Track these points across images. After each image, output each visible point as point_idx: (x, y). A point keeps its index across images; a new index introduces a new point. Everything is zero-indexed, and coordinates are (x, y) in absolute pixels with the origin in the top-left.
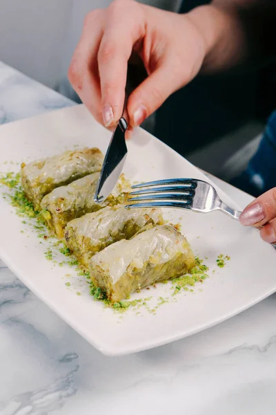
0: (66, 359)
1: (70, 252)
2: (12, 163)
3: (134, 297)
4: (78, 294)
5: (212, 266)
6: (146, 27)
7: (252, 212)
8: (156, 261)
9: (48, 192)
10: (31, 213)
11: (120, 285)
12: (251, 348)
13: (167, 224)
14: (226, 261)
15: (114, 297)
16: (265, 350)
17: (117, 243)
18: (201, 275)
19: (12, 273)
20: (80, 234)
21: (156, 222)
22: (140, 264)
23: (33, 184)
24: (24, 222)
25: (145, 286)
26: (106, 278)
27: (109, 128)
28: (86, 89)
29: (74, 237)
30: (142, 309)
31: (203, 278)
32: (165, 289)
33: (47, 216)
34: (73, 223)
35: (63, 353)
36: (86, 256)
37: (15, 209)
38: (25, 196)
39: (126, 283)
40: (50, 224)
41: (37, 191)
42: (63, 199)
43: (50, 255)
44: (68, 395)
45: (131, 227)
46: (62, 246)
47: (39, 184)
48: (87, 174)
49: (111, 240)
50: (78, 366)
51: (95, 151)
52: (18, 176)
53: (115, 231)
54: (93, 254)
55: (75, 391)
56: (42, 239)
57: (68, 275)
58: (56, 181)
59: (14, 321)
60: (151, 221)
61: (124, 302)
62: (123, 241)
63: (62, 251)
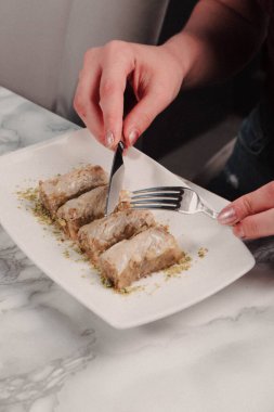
0: (86, 334)
1: (83, 251)
2: (30, 180)
3: (135, 284)
4: (92, 284)
5: (195, 257)
6: (135, 62)
7: (226, 214)
8: (151, 256)
9: (62, 204)
10: (50, 222)
11: (124, 275)
12: (227, 318)
13: (158, 226)
15: (120, 285)
16: (237, 319)
17: (120, 243)
18: (186, 265)
19: (39, 269)
20: (90, 236)
21: (149, 224)
22: (139, 259)
23: (50, 198)
24: (45, 229)
25: (143, 276)
26: (113, 271)
27: (111, 149)
28: (89, 116)
29: (86, 239)
30: (142, 293)
31: (188, 267)
32: (159, 277)
33: (63, 224)
34: (84, 229)
35: (83, 329)
36: (96, 254)
37: (36, 219)
38: (43, 207)
39: (128, 274)
40: (65, 229)
41: (53, 203)
42: (75, 209)
43: (67, 254)
44: (89, 360)
45: (130, 229)
46: (76, 246)
47: (55, 198)
48: (92, 188)
49: (114, 240)
50: (95, 339)
51: (98, 169)
52: (36, 191)
53: (118, 233)
54: (101, 252)
55: (94, 357)
56: (60, 242)
57: (83, 270)
58: (68, 195)
59: (43, 307)
60: (146, 224)
61: (128, 289)
62: (125, 240)
63: (76, 251)
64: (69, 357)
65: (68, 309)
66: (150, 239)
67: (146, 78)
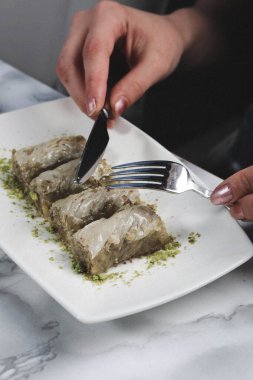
0: (48, 327)
1: (55, 230)
2: (4, 150)
3: (111, 271)
4: (61, 268)
5: (184, 243)
6: (127, 25)
8: (132, 238)
9: (36, 174)
10: (20, 195)
11: (98, 259)
12: (217, 318)
13: (144, 205)
14: (196, 238)
15: (94, 271)
16: (230, 318)
17: (97, 222)
18: (173, 251)
20: (63, 212)
21: (133, 201)
22: (117, 240)
23: (22, 169)
24: (14, 203)
25: (122, 261)
26: (86, 253)
27: (92, 117)
29: (58, 216)
30: (119, 282)
31: (175, 253)
32: (140, 264)
33: (34, 197)
34: (58, 204)
35: (46, 321)
36: (69, 233)
37: (6, 192)
38: (16, 179)
39: (104, 258)
40: (37, 204)
41: (26, 174)
42: (49, 182)
43: (36, 232)
44: (48, 360)
45: (110, 206)
46: (48, 224)
47: (28, 168)
48: (72, 159)
49: (91, 218)
50: (59, 333)
51: (80, 139)
52: (10, 162)
53: (96, 209)
54: (75, 231)
55: (55, 356)
56: (30, 219)
57: (52, 251)
58: (44, 165)
60: (129, 202)
61: (102, 275)
62: (102, 219)
63: (47, 229)
64: (23, 355)
65: (30, 296)
66: (132, 218)
67: (140, 45)
